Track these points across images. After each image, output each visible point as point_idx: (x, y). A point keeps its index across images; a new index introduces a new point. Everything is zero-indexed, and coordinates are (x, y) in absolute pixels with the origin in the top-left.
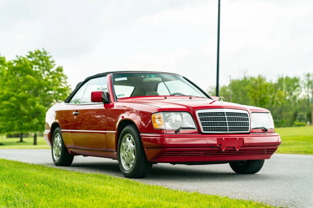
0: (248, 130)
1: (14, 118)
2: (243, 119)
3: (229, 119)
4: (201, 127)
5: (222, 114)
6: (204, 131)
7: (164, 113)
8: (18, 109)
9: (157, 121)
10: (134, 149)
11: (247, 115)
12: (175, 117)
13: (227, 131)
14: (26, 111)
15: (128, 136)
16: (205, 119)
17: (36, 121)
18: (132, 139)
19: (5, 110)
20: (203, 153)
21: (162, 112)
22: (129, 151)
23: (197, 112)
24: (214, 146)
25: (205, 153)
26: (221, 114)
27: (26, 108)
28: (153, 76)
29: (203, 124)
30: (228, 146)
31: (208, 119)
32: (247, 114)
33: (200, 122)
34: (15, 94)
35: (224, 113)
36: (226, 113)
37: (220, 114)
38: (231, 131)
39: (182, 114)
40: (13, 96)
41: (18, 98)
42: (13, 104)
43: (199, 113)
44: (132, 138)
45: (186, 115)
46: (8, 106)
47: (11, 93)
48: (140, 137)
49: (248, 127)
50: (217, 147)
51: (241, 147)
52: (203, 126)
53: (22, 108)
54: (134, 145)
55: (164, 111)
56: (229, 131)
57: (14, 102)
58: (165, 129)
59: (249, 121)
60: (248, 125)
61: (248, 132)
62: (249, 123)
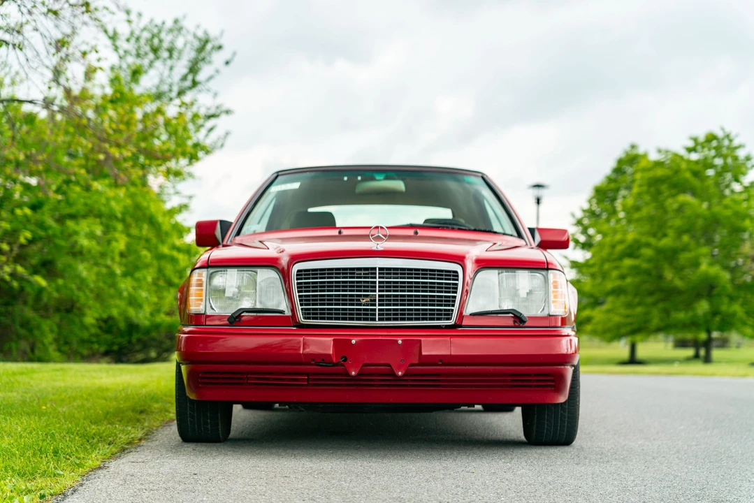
0: (450, 319)
1: (650, 300)
2: (440, 287)
3: (385, 286)
4: (299, 308)
5: (368, 274)
6: (305, 318)
7: (211, 270)
8: (660, 277)
9: (193, 291)
11: (458, 276)
13: (374, 320)
16: (315, 287)
19: (629, 280)
20: (307, 380)
21: (206, 267)
23: (296, 268)
24: (323, 360)
25: (310, 379)
26: (367, 272)
29: (306, 300)
30: (367, 362)
31: (322, 287)
32: (456, 272)
33: (296, 295)
35: (375, 269)
36: (380, 269)
37: (362, 272)
38: (386, 319)
39: (256, 272)
40: (648, 245)
42: (645, 265)
43: (298, 271)
45: (267, 276)
46: (635, 270)
47: (644, 239)
49: (452, 310)
50: (333, 364)
51: (412, 365)
52: (306, 304)
55: (210, 265)
56: (380, 319)
57: (649, 260)
58: (203, 312)
59: (456, 292)
60: (451, 303)
61: (452, 322)
62: (455, 297)
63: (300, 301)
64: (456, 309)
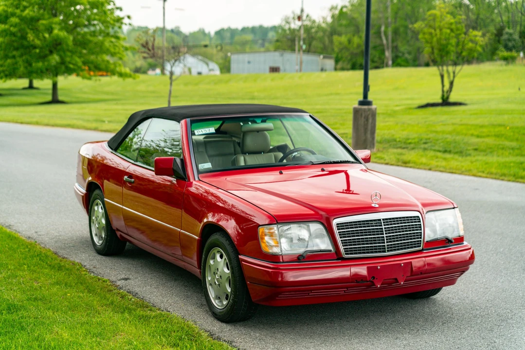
0: (420, 246)
1: (17, 54)
2: (413, 227)
3: (388, 230)
4: (342, 248)
5: (377, 223)
6: (346, 254)
7: (279, 226)
8: (24, 37)
9: (267, 238)
10: (229, 277)
11: (419, 219)
12: (298, 231)
13: (385, 252)
14: (37, 42)
15: (218, 252)
16: (349, 234)
17: (55, 58)
18: (225, 259)
20: (344, 291)
21: (275, 224)
22: (221, 279)
23: (335, 222)
24: (362, 280)
25: (347, 290)
26: (376, 222)
27: (38, 37)
28: (259, 121)
29: (344, 243)
30: (385, 278)
31: (353, 234)
32: (418, 217)
33: (339, 240)
34: (18, 11)
35: (380, 220)
36: (383, 220)
37: (374, 222)
38: (391, 250)
39: (308, 226)
40: (13, 15)
41: (22, 19)
43: (337, 224)
44: (225, 256)
45: (316, 227)
47: (10, 10)
48: (239, 261)
49: (421, 241)
50: (367, 281)
51: (407, 277)
52: (345, 246)
53: (31, 36)
54: (229, 270)
55: (279, 222)
56: (388, 251)
57: (15, 26)
58: (281, 254)
59: (421, 230)
60: (419, 237)
61: (421, 248)
62: (421, 232)
63: (342, 243)
64: (422, 240)
